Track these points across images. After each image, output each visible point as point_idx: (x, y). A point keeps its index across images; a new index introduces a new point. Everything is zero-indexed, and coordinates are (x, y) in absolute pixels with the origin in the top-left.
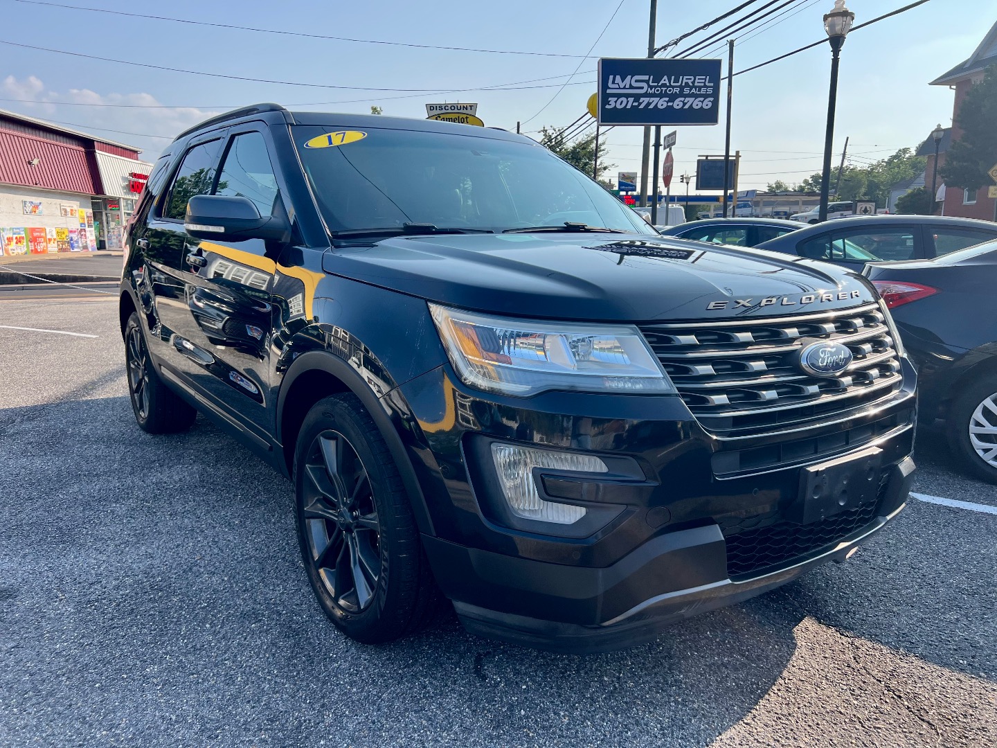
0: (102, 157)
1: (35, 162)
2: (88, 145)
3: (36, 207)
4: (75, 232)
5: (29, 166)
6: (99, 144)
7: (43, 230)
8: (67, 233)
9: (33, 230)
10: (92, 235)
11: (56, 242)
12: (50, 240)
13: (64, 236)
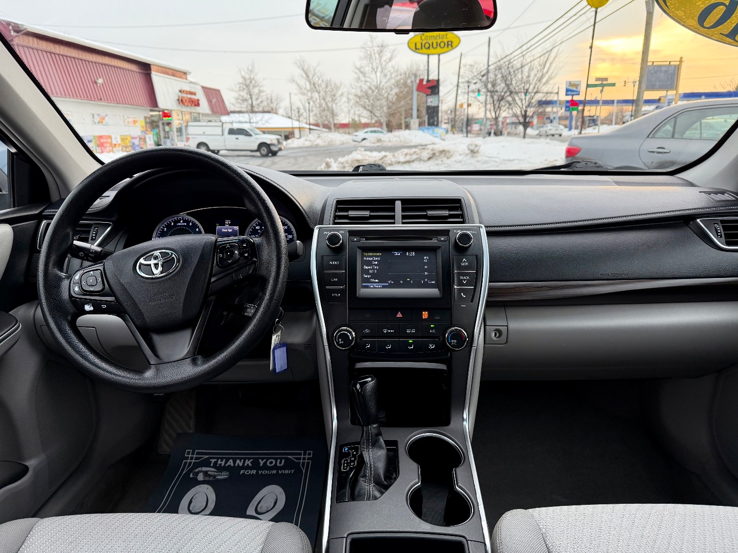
0: (156, 77)
1: (100, 81)
2: (145, 68)
3: (103, 118)
4: (136, 138)
5: (95, 85)
6: (155, 66)
7: (110, 137)
8: (129, 139)
9: (101, 137)
10: (150, 140)
11: (121, 147)
12: (115, 145)
13: (127, 141)
